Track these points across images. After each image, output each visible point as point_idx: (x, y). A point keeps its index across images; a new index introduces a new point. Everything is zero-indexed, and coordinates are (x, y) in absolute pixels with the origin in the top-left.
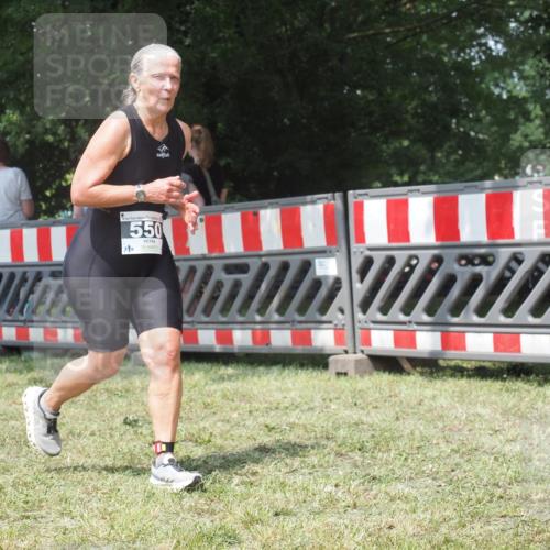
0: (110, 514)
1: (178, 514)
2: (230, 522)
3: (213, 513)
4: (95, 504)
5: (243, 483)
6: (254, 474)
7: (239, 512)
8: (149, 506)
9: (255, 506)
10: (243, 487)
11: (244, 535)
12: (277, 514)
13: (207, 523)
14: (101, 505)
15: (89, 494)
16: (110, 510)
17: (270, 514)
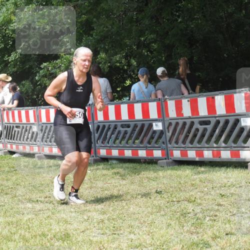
0: (152, 233)
1: (182, 234)
2: (205, 237)
3: (198, 233)
4: (144, 229)
5: (210, 220)
6: (216, 216)
7: (210, 233)
8: (168, 230)
9: (217, 230)
10: (210, 222)
11: (213, 243)
12: (227, 234)
13: (195, 238)
14: (147, 229)
15: (142, 224)
16: (151, 231)
17: (224, 234)
